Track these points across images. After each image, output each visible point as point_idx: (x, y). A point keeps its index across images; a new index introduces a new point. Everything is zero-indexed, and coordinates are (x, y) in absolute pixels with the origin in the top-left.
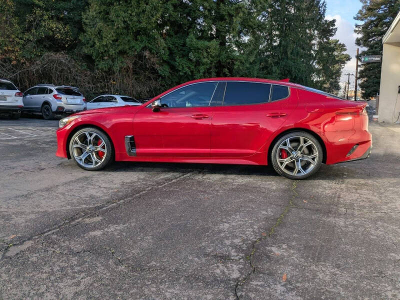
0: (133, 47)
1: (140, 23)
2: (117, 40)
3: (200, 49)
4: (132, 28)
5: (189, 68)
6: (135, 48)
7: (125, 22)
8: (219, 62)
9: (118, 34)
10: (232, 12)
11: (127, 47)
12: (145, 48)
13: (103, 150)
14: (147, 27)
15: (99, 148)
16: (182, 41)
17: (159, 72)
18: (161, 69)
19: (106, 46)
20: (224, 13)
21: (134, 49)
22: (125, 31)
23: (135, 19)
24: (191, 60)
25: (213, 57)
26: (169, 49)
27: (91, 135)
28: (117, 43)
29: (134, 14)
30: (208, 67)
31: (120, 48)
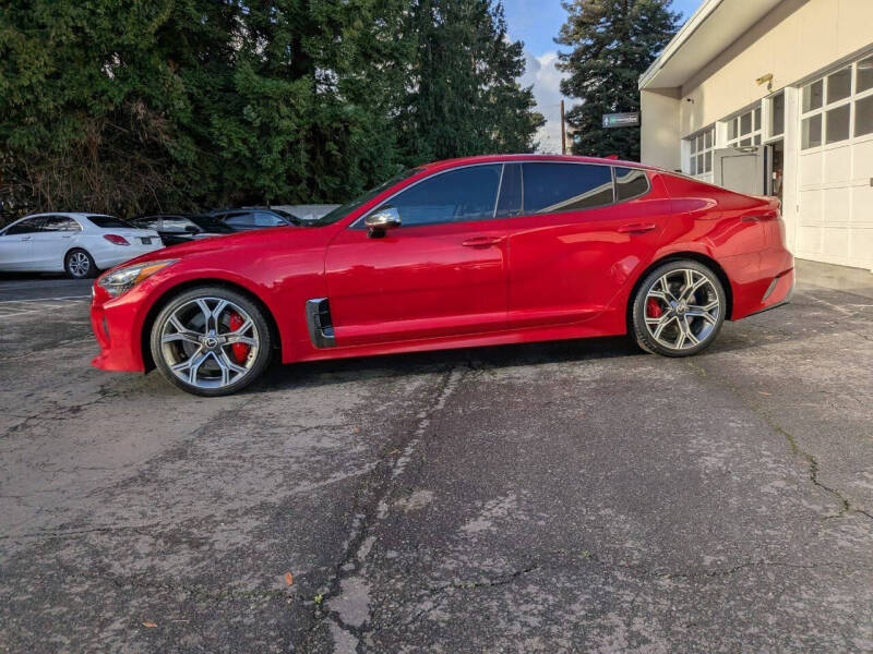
0: (104, 92)
1: (120, 33)
2: (57, 75)
3: (271, 98)
4: (98, 45)
5: (245, 141)
6: (109, 93)
7: (76, 29)
8: (314, 128)
9: (60, 60)
10: (337, 17)
11: (87, 93)
12: (132, 96)
13: (247, 340)
14: (137, 45)
15: (236, 337)
16: (220, 80)
17: (172, 151)
18: (175, 145)
19: (30, 88)
20: (320, 18)
21: (105, 98)
22: (77, 52)
23: (106, 23)
24: (249, 124)
25: (301, 117)
26: (191, 96)
27: (212, 306)
28: (59, 83)
29: (101, 10)
30: (291, 138)
31: (69, 94)
